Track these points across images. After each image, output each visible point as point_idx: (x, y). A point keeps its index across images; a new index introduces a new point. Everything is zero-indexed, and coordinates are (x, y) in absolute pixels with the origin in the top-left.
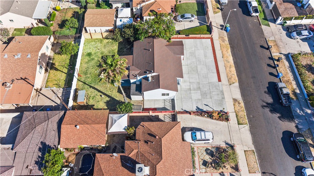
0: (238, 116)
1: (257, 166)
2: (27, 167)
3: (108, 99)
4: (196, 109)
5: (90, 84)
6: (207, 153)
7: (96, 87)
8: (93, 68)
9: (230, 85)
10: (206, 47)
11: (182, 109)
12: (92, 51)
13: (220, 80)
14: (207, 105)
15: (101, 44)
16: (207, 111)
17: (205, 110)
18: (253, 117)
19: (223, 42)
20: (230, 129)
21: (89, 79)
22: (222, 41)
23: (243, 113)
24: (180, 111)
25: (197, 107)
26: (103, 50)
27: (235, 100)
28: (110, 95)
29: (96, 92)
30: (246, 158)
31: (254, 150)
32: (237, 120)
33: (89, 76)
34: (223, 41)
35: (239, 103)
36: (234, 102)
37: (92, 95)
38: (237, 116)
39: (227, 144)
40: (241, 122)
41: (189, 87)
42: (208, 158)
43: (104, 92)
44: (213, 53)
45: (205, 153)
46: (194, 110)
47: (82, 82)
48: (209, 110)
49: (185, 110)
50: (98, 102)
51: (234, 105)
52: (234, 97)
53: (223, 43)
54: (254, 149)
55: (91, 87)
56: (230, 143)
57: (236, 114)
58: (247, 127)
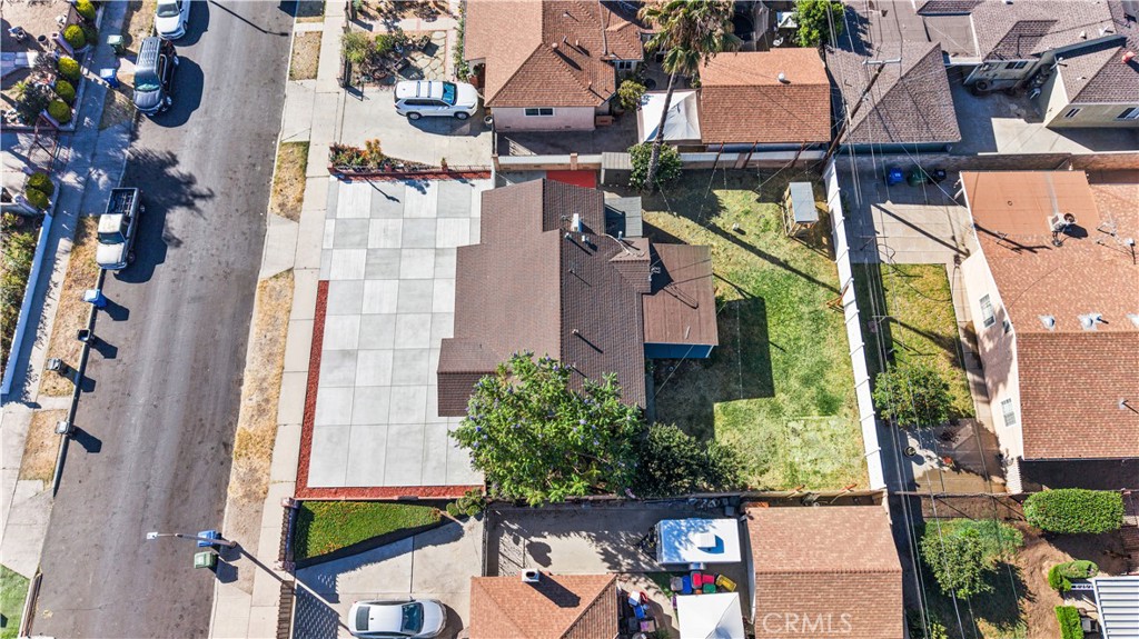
0: (301, 167)
1: (297, 46)
2: (884, 13)
3: (718, 221)
4: (428, 185)
5: (789, 277)
6: (420, 71)
7: (767, 265)
8: (798, 339)
9: (290, 270)
10: (335, 440)
11: (472, 185)
12: (823, 426)
13: (323, 288)
14: (389, 198)
15: (789, 460)
16: (394, 182)
17: (401, 184)
18: (254, 165)
19: (253, 470)
20: (339, 130)
21: (800, 294)
22: (258, 475)
23: (282, 172)
24: (482, 181)
25: (424, 193)
26: (774, 428)
27: (292, 216)
28: (712, 235)
29: (761, 245)
30: (318, 62)
31: (290, 79)
32: (307, 155)
33: (804, 309)
34: (252, 477)
35: (282, 206)
36: (299, 209)
37: (772, 234)
38: (304, 167)
39: (360, 94)
40: (296, 152)
41: (440, 259)
42: (420, 60)
43: (736, 246)
44: (317, 411)
45: (426, 72)
46: (434, 184)
47: (824, 285)
48: (386, 183)
49: (465, 182)
50: (747, 213)
51: (300, 200)
52: (294, 224)
53: (256, 462)
54: (288, 83)
55: (785, 265)
56: (350, 96)
57: (305, 171)
58: (286, 136)
